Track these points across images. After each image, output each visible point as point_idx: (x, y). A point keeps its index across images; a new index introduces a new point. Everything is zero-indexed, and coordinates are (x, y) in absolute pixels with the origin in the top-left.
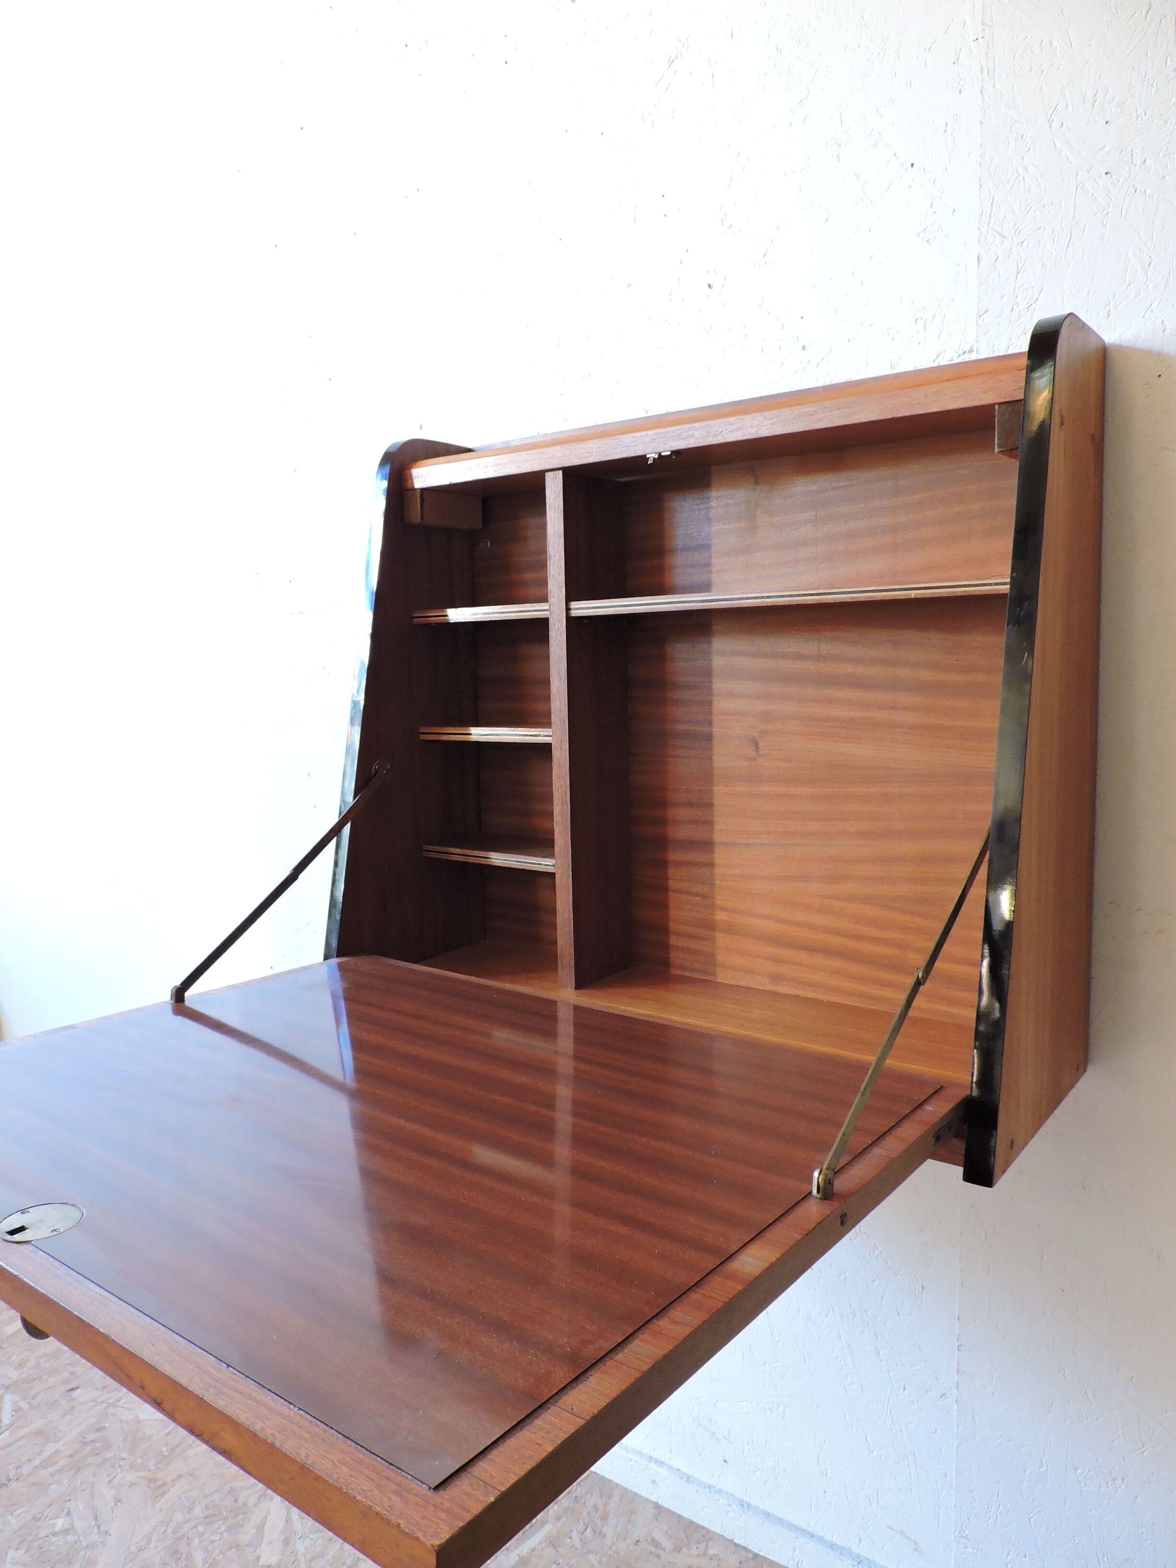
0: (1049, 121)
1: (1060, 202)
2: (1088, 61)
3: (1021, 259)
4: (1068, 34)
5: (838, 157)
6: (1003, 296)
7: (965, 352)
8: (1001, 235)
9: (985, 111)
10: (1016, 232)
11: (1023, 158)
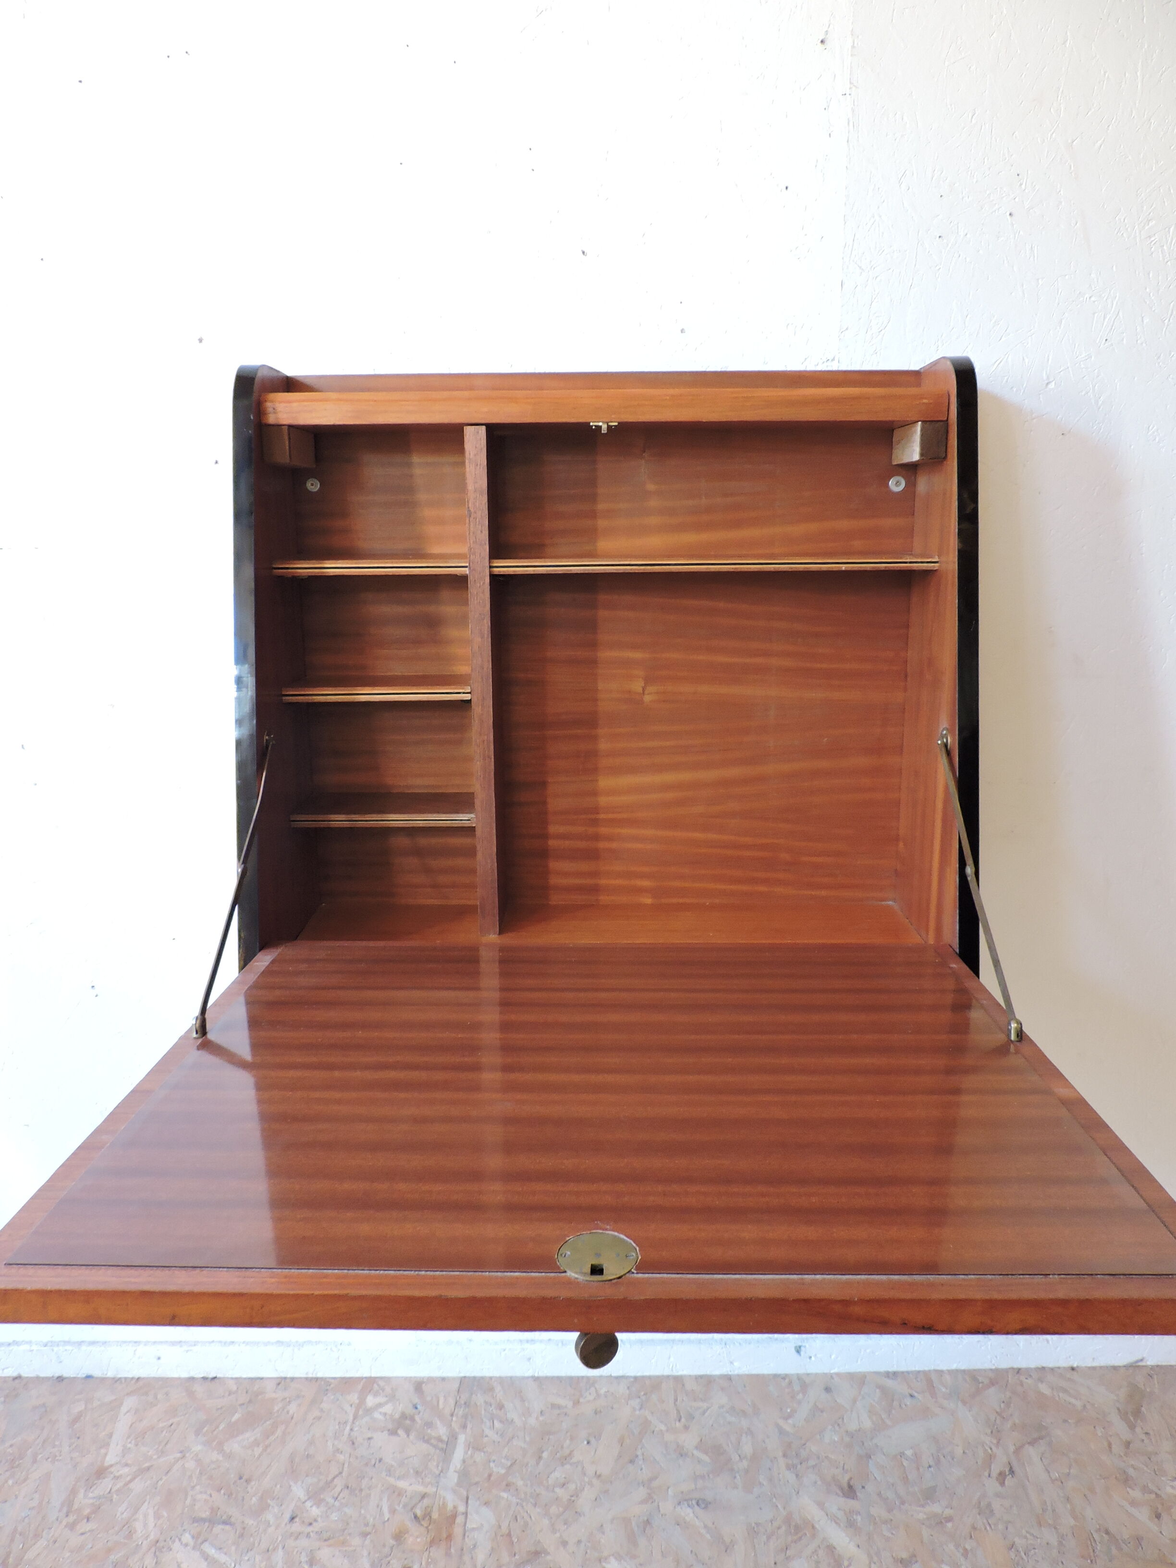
0: (899, 182)
1: (906, 251)
2: (930, 142)
3: (875, 291)
4: (916, 115)
5: (717, 160)
6: (860, 319)
7: (828, 360)
8: (860, 267)
9: (850, 159)
10: (872, 267)
11: (878, 207)
